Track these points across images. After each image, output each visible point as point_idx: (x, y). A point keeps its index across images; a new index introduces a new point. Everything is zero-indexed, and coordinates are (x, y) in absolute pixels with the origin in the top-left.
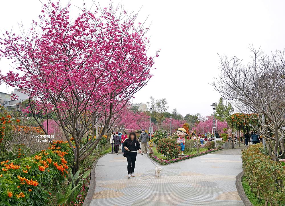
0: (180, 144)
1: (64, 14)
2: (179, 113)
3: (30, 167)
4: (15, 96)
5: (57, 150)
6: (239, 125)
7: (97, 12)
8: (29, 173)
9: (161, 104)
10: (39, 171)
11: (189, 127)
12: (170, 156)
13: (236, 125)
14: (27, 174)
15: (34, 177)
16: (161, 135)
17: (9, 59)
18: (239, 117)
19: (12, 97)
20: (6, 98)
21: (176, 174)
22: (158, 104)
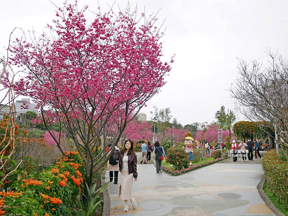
0: (188, 154)
1: (80, 18)
2: (179, 123)
3: (52, 182)
4: (25, 105)
5: (71, 162)
6: (245, 133)
7: (112, 17)
8: (51, 190)
9: (165, 113)
10: (59, 186)
12: (180, 166)
13: (242, 133)
14: (49, 191)
15: (55, 193)
16: (168, 145)
17: (19, 66)
18: (244, 125)
19: (22, 106)
20: (7, 110)
21: (191, 186)
22: (162, 113)
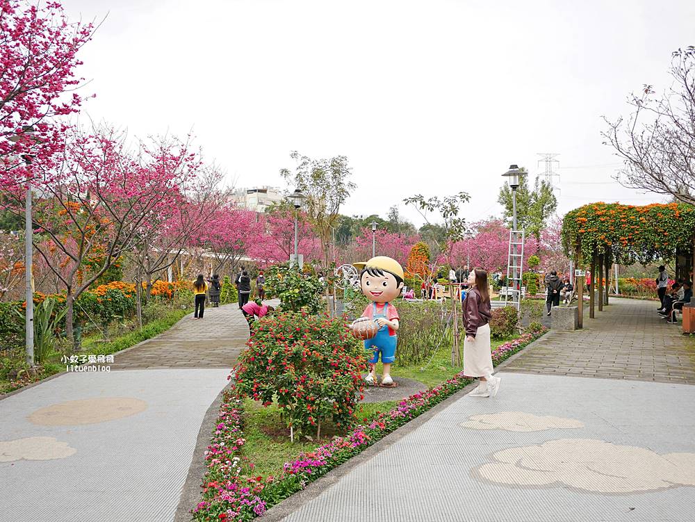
11: (427, 255)
13: (594, 246)
18: (603, 215)
22: (318, 175)
